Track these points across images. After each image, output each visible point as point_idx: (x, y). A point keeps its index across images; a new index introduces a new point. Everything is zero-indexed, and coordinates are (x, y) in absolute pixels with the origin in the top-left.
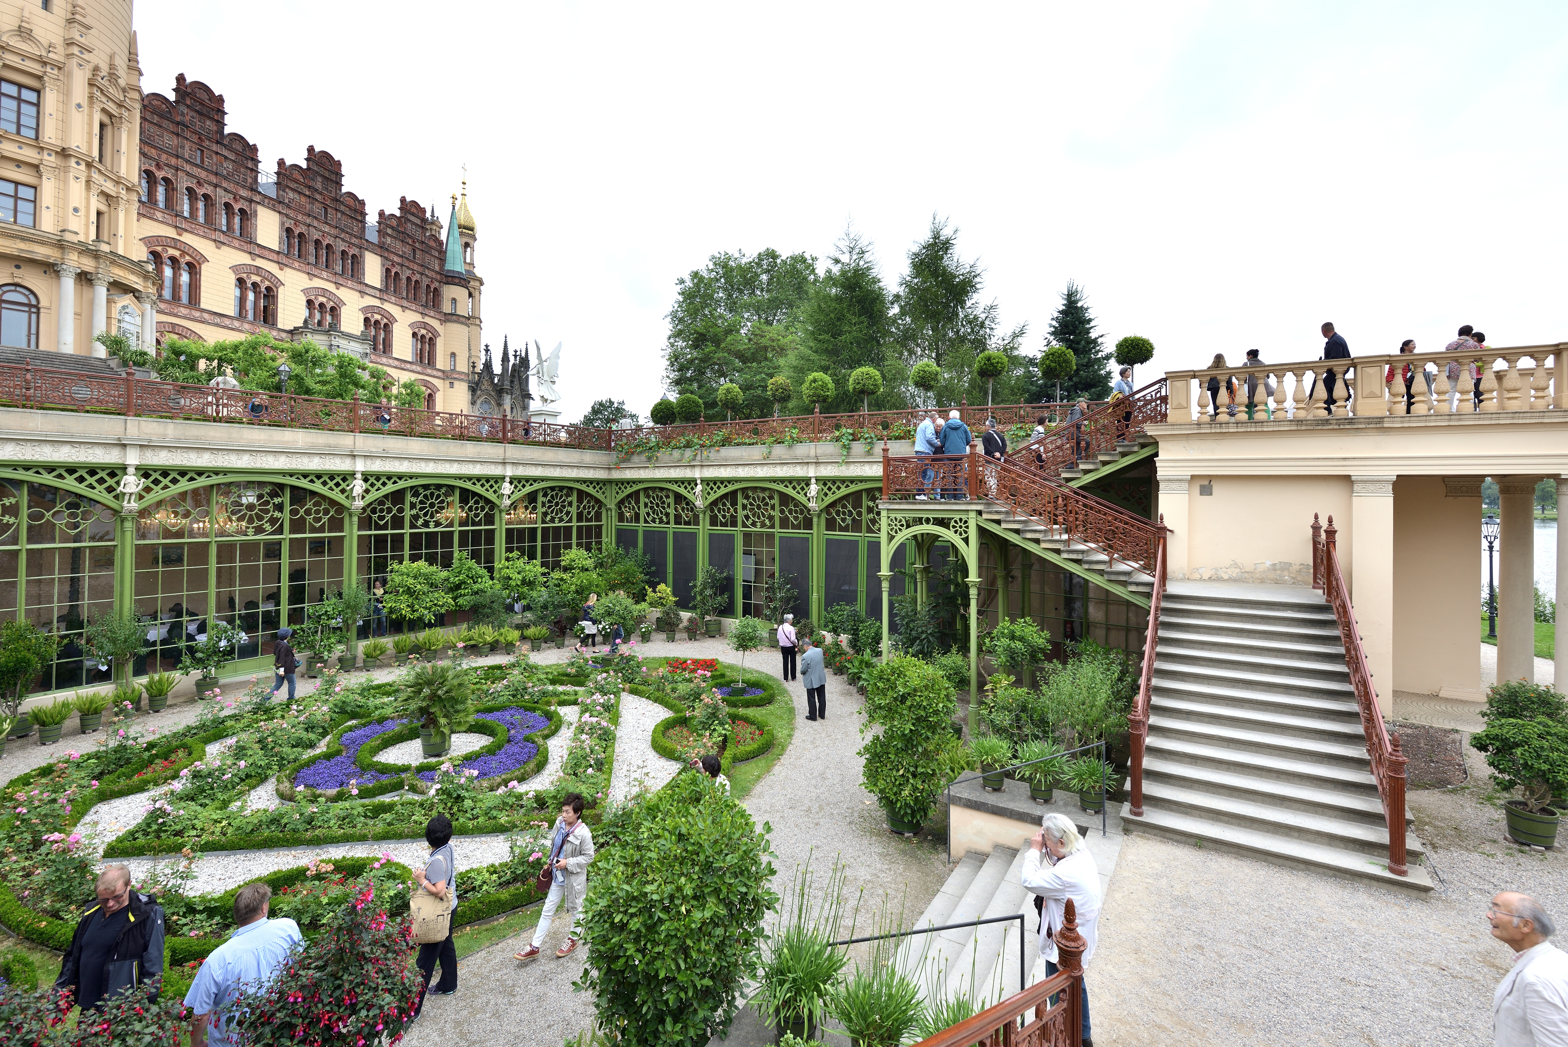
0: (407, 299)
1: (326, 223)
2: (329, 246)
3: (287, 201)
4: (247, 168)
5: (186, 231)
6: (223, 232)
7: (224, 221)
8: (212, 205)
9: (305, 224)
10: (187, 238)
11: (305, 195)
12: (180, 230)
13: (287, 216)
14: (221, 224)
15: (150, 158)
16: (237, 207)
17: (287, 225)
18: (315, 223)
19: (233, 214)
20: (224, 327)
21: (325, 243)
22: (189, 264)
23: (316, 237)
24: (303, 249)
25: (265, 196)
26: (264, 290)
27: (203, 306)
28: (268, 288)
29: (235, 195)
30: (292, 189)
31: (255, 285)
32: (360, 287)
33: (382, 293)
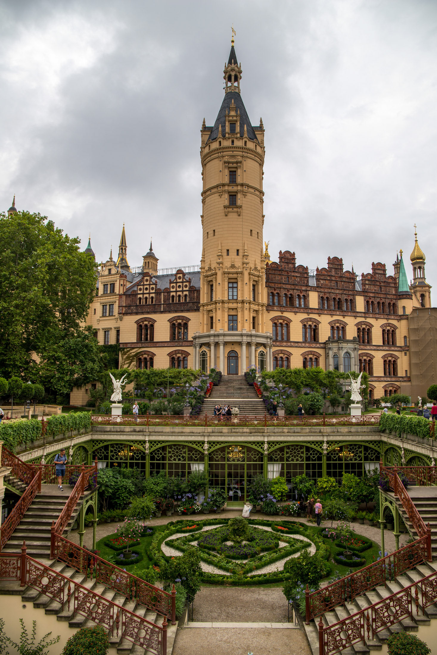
0: (379, 314)
1: (337, 289)
2: (340, 299)
3: (320, 285)
4: (305, 277)
5: (285, 311)
6: (298, 308)
7: (298, 303)
8: (293, 297)
9: (328, 293)
10: (285, 314)
11: (328, 280)
12: (283, 312)
13: (321, 292)
14: (296, 305)
15: (270, 288)
16: (302, 295)
17: (321, 296)
18: (333, 291)
19: (301, 298)
20: (299, 347)
21: (337, 298)
22: (286, 324)
23: (334, 297)
24: (329, 304)
25: (312, 287)
26: (313, 327)
27: (291, 340)
28: (315, 326)
29: (300, 290)
30: (322, 279)
31: (310, 326)
32: (354, 314)
33: (366, 314)
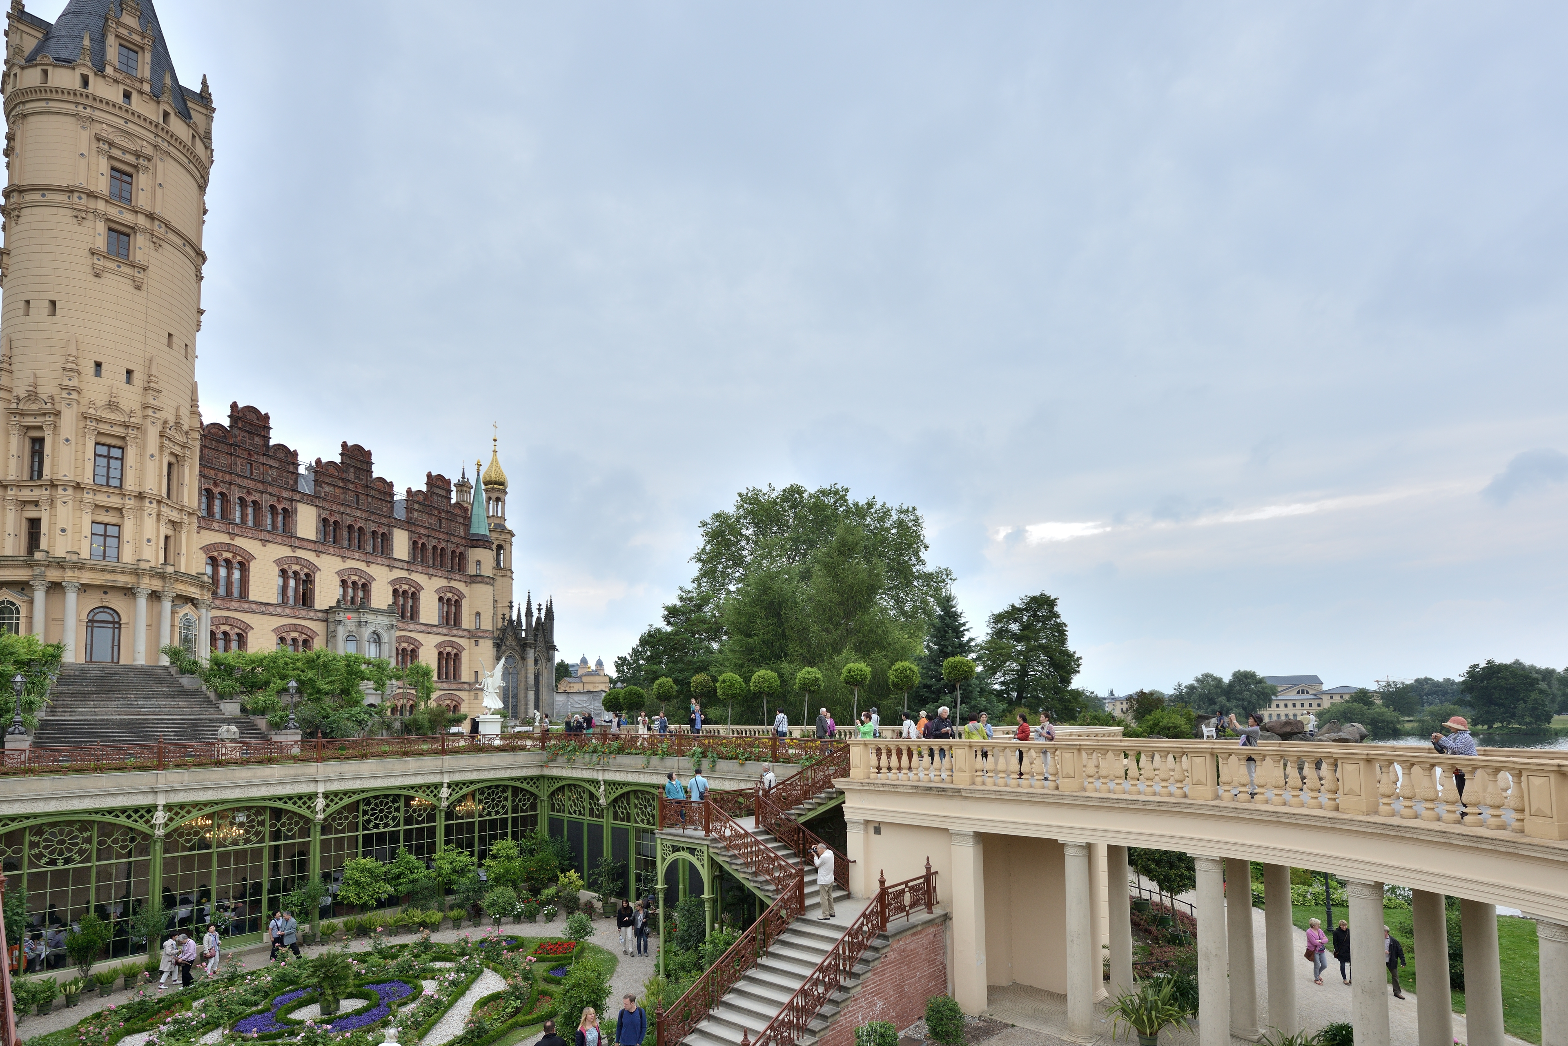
0: (434, 566)
1: (358, 509)
2: (360, 529)
3: (323, 494)
4: (289, 472)
5: (237, 535)
6: (268, 532)
7: (269, 521)
8: (259, 509)
9: (339, 513)
10: (239, 542)
11: (339, 487)
12: (232, 535)
13: (323, 508)
14: (266, 525)
15: (210, 478)
16: (280, 508)
17: (323, 516)
18: (348, 511)
19: (277, 514)
20: (268, 614)
21: (356, 527)
22: (240, 563)
23: (349, 522)
24: (338, 535)
25: (305, 494)
26: (303, 577)
27: (251, 598)
28: (307, 575)
29: (278, 497)
30: (327, 484)
31: (296, 573)
32: (389, 562)
33: (410, 565)
